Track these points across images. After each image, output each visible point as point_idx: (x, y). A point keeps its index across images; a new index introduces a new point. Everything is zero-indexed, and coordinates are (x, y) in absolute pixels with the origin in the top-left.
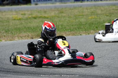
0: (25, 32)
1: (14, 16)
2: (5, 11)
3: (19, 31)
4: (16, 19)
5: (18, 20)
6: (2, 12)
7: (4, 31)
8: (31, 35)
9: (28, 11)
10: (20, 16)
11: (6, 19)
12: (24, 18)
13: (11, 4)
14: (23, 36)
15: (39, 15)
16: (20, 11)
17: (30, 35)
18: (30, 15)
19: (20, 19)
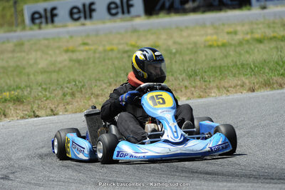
0: (234, 76)
1: (209, 38)
2: (187, 28)
3: (221, 74)
4: (215, 44)
5: (218, 46)
6: (181, 30)
7: (184, 75)
8: (250, 82)
9: (243, 25)
10: (225, 38)
11: (190, 46)
12: (233, 42)
13: (202, 9)
14: (231, 87)
15: (270, 33)
16: (223, 24)
17: (247, 81)
18: (247, 33)
19: (224, 45)
